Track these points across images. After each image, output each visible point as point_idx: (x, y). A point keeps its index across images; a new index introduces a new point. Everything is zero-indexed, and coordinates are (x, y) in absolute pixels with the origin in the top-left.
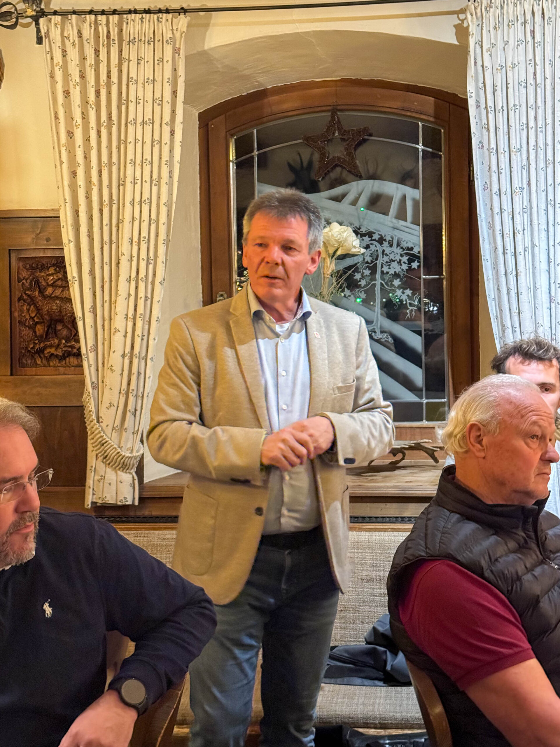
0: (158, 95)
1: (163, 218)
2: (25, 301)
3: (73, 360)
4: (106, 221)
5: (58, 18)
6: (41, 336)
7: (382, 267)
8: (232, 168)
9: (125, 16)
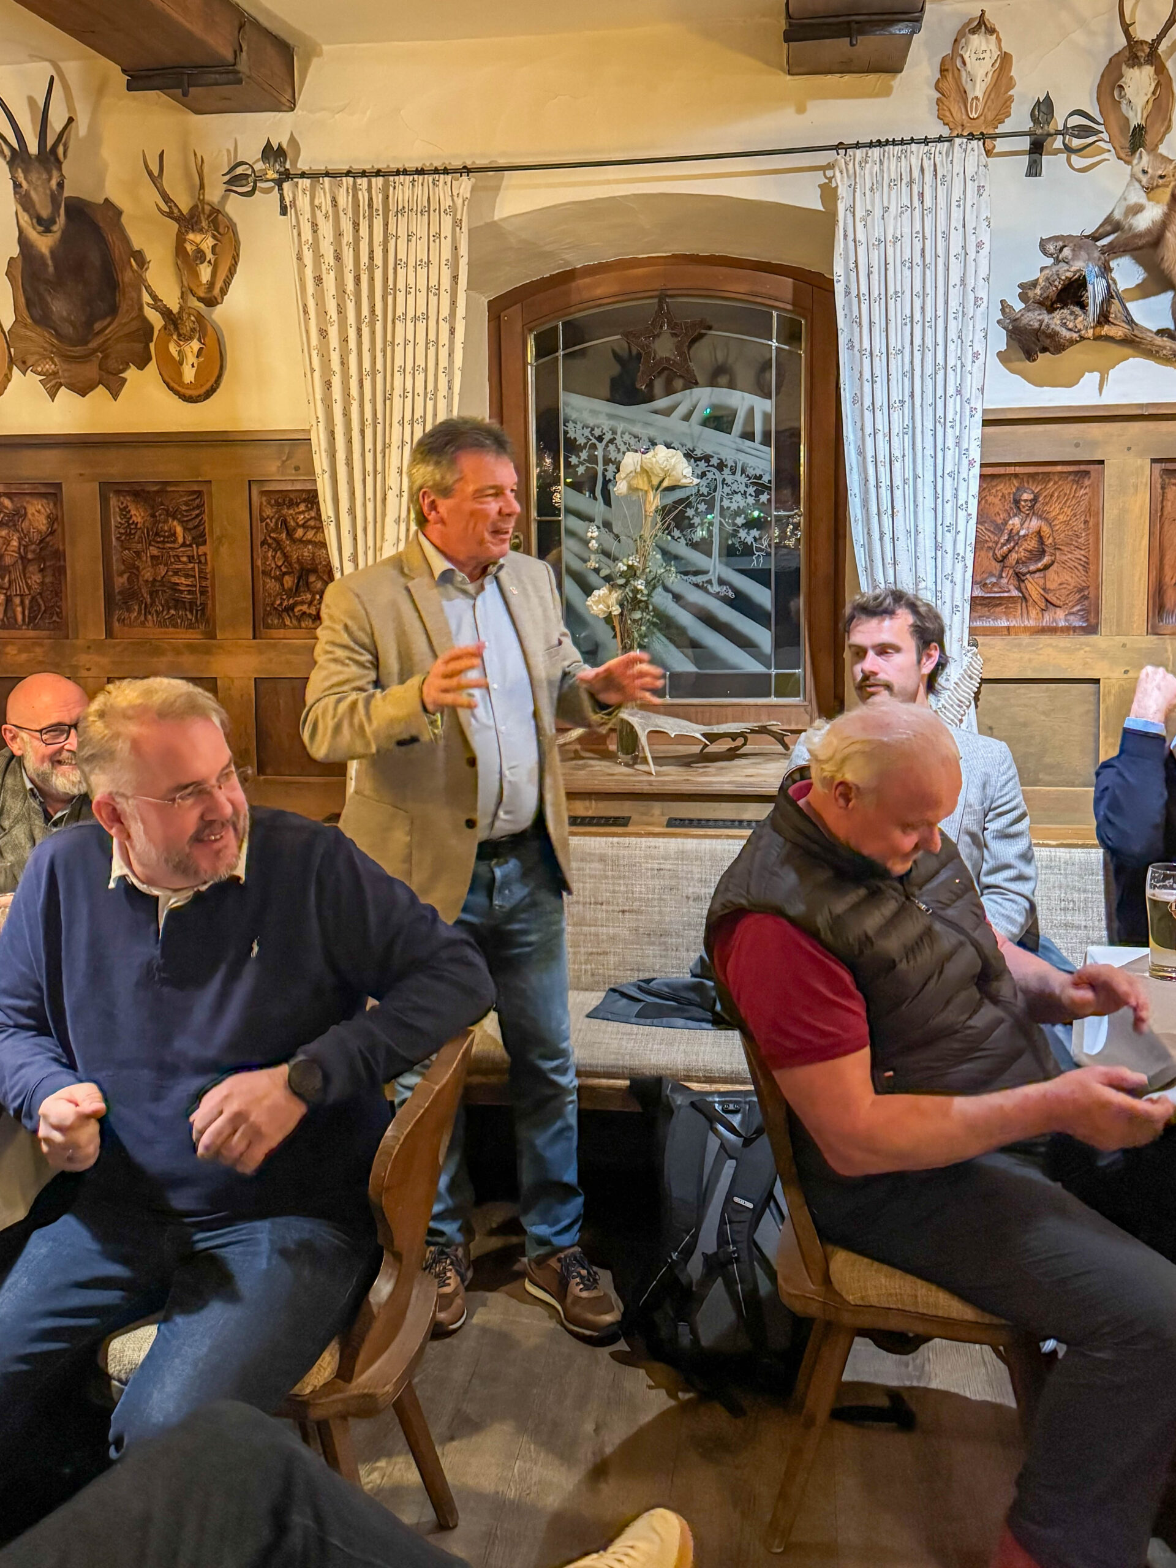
0: (433, 282)
2: (269, 545)
4: (369, 445)
5: (306, 183)
6: (291, 589)
7: (722, 500)
8: (530, 372)
9: (391, 178)
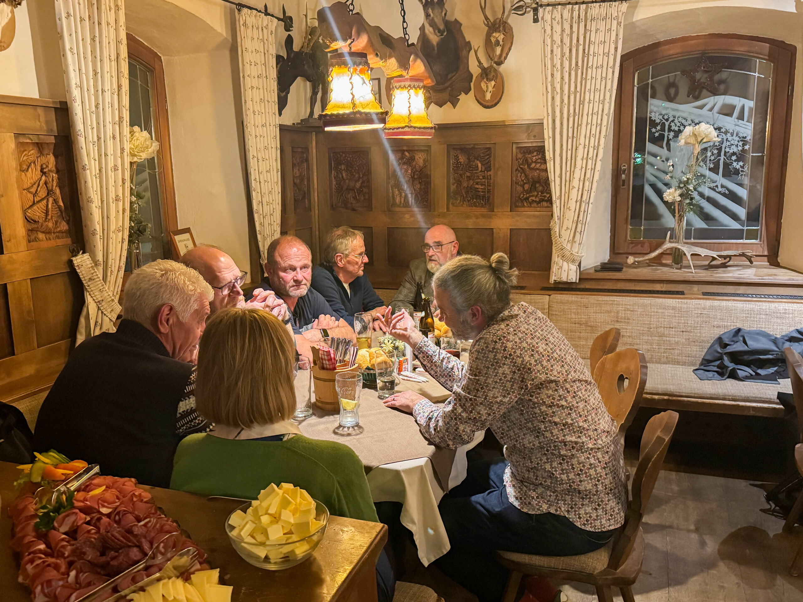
0: (606, 51)
1: (605, 123)
2: (519, 171)
3: (545, 204)
4: (571, 125)
5: (550, 8)
6: (527, 190)
7: (725, 148)
8: (635, 89)
9: (590, 5)
